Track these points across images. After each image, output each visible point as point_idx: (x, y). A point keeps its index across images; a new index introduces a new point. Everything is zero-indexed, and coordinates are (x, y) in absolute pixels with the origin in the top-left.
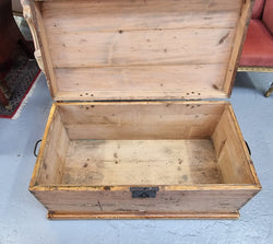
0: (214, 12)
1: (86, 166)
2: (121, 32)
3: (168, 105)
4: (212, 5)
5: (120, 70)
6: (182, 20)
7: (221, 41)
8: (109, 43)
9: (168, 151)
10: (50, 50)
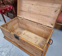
0: (54, 3)
1: (18, 32)
2: (32, 5)
3: (37, 25)
4: (54, 1)
5: (31, 14)
6: (46, 4)
7: (55, 12)
8: (30, 7)
9: (36, 38)
10: (20, 6)
